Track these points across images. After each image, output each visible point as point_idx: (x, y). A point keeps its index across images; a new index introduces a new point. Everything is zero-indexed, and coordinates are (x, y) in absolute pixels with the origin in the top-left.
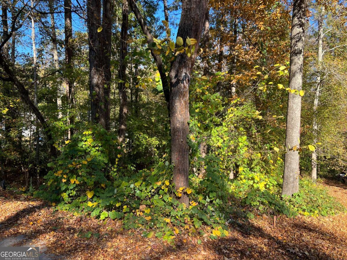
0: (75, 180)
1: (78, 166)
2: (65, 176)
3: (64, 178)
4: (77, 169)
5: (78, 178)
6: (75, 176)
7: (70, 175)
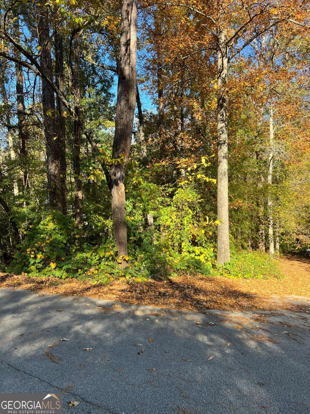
0: (41, 255)
1: (43, 244)
2: (33, 253)
3: (32, 254)
4: (42, 247)
5: (44, 254)
6: (41, 253)
7: (36, 251)
